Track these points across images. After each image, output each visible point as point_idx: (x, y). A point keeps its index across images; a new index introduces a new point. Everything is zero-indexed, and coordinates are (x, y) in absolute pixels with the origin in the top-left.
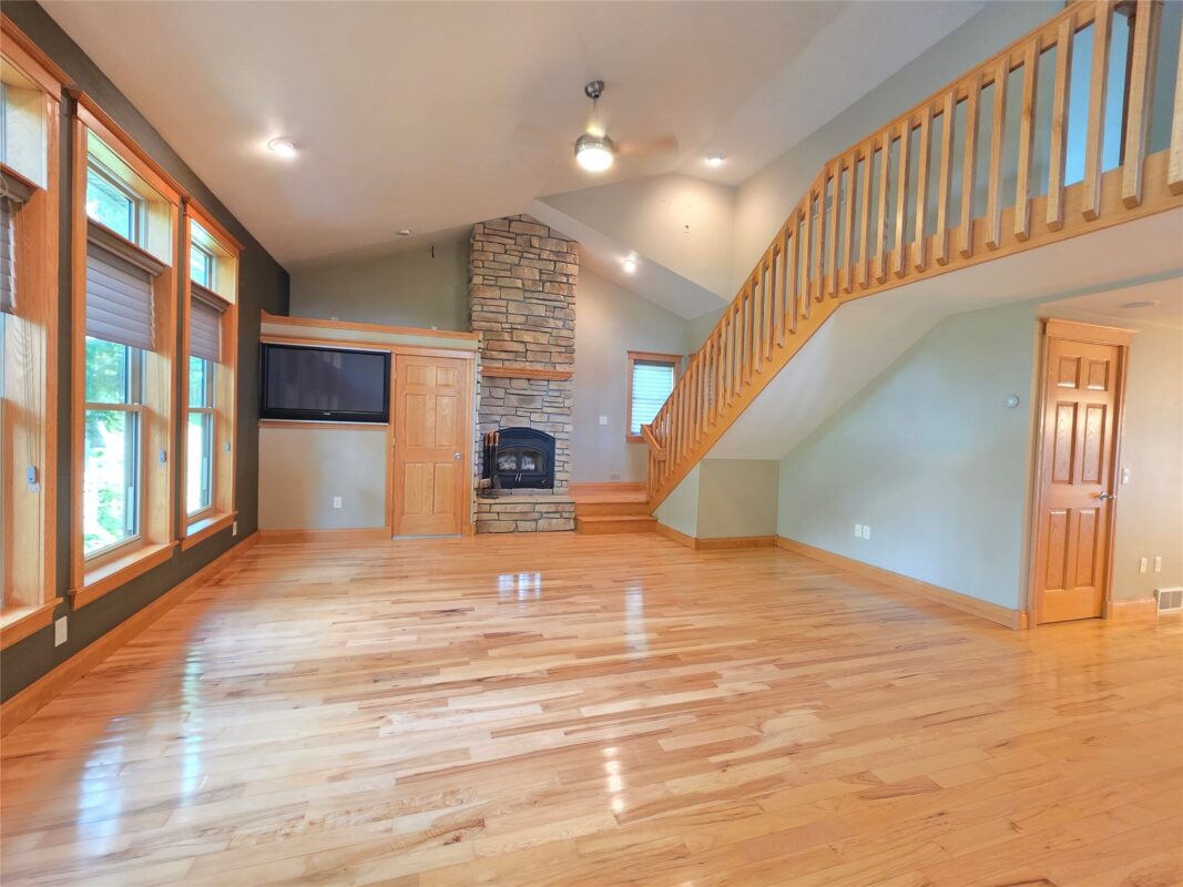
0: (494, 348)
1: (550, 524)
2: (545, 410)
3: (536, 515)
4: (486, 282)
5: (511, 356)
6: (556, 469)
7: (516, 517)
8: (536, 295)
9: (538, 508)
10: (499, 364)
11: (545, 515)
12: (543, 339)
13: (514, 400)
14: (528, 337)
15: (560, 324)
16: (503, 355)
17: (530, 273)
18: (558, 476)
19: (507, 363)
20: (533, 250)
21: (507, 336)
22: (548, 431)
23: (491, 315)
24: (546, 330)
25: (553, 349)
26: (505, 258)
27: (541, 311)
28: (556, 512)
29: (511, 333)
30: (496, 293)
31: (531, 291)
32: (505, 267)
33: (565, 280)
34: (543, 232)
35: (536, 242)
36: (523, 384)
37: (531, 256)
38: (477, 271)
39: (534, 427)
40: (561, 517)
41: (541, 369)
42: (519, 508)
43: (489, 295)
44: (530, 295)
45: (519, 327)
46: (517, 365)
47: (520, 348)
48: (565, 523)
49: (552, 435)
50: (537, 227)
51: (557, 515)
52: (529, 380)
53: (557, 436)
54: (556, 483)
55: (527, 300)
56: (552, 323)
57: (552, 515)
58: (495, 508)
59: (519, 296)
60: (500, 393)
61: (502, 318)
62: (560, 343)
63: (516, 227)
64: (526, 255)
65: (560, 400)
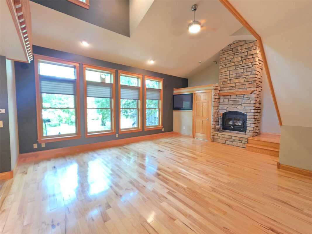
0: (225, 87)
1: (237, 144)
2: (243, 105)
3: (232, 140)
4: (223, 67)
5: (231, 88)
6: (247, 126)
7: (226, 139)
8: (239, 66)
9: (233, 138)
10: (227, 91)
11: (235, 141)
12: (242, 80)
13: (231, 102)
14: (236, 81)
15: (249, 73)
16: (228, 88)
17: (237, 59)
18: (248, 128)
19: (229, 91)
20: (238, 51)
21: (229, 82)
22: (244, 112)
23: (224, 77)
24: (243, 77)
25: (246, 83)
26: (229, 58)
27: (242, 71)
28: (239, 140)
29: (231, 81)
30: (226, 69)
31: (238, 65)
32: (229, 60)
33: (251, 57)
34: (243, 43)
35: (239, 48)
36: (235, 97)
37: (238, 53)
38: (220, 65)
39: (238, 111)
40: (241, 142)
41: (241, 91)
42: (226, 136)
43: (223, 71)
44: (237, 67)
45: (233, 78)
46: (232, 91)
47: (233, 85)
48: (242, 145)
49: (246, 113)
50: (240, 42)
51: (240, 141)
52: (237, 95)
53: (248, 114)
54: (247, 131)
55: (237, 69)
56: (246, 74)
57: (238, 141)
58: (219, 135)
59: (234, 68)
60: (226, 100)
61: (228, 77)
62: (249, 80)
63: (232, 47)
64: (236, 54)
65: (249, 101)
